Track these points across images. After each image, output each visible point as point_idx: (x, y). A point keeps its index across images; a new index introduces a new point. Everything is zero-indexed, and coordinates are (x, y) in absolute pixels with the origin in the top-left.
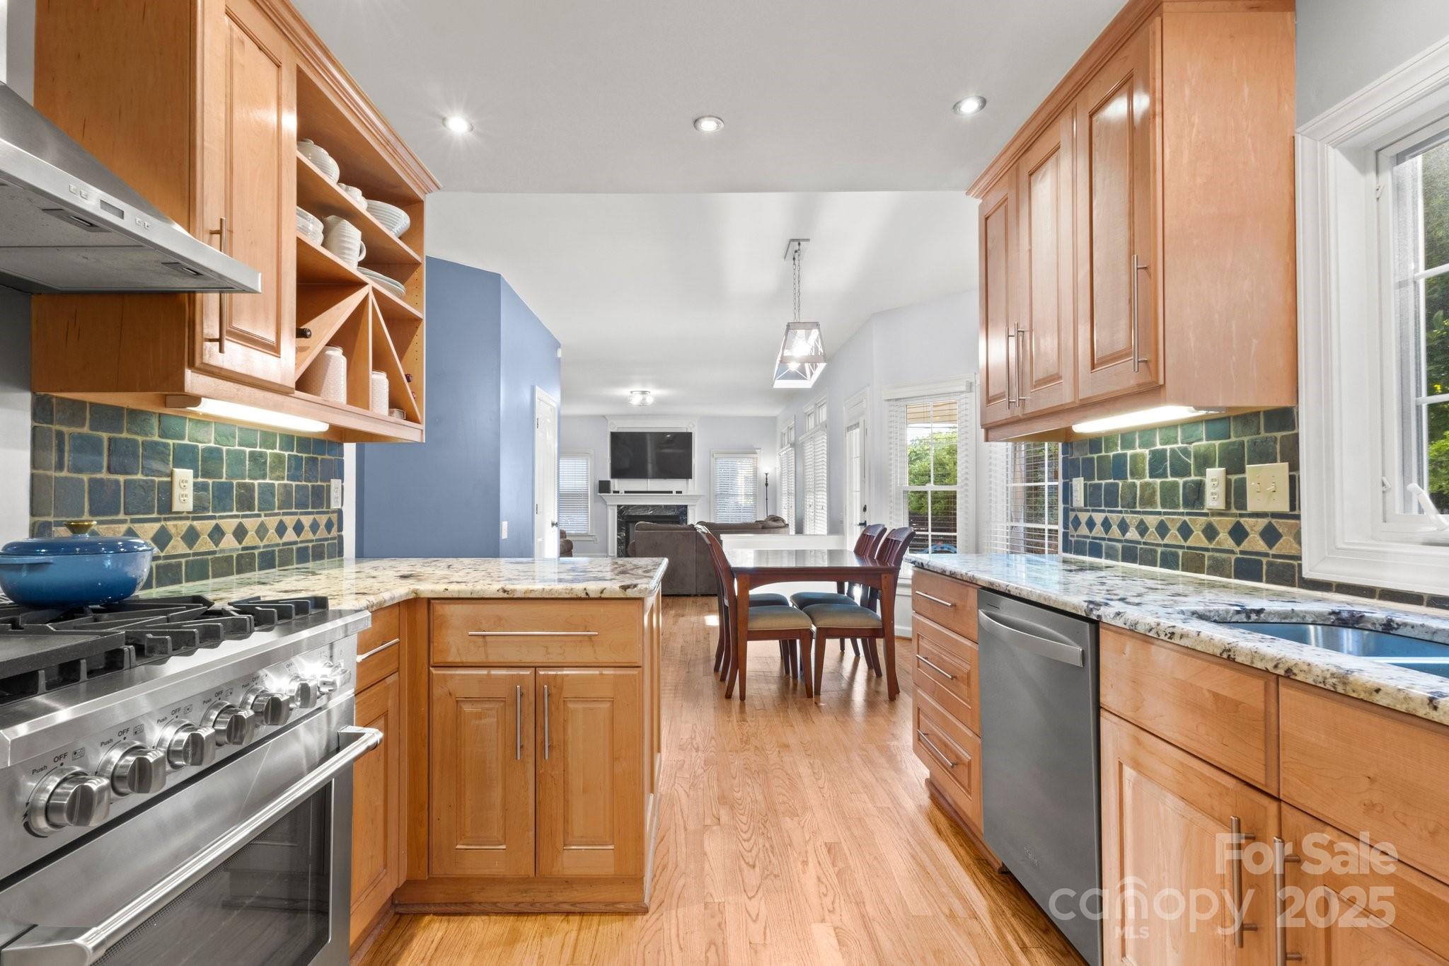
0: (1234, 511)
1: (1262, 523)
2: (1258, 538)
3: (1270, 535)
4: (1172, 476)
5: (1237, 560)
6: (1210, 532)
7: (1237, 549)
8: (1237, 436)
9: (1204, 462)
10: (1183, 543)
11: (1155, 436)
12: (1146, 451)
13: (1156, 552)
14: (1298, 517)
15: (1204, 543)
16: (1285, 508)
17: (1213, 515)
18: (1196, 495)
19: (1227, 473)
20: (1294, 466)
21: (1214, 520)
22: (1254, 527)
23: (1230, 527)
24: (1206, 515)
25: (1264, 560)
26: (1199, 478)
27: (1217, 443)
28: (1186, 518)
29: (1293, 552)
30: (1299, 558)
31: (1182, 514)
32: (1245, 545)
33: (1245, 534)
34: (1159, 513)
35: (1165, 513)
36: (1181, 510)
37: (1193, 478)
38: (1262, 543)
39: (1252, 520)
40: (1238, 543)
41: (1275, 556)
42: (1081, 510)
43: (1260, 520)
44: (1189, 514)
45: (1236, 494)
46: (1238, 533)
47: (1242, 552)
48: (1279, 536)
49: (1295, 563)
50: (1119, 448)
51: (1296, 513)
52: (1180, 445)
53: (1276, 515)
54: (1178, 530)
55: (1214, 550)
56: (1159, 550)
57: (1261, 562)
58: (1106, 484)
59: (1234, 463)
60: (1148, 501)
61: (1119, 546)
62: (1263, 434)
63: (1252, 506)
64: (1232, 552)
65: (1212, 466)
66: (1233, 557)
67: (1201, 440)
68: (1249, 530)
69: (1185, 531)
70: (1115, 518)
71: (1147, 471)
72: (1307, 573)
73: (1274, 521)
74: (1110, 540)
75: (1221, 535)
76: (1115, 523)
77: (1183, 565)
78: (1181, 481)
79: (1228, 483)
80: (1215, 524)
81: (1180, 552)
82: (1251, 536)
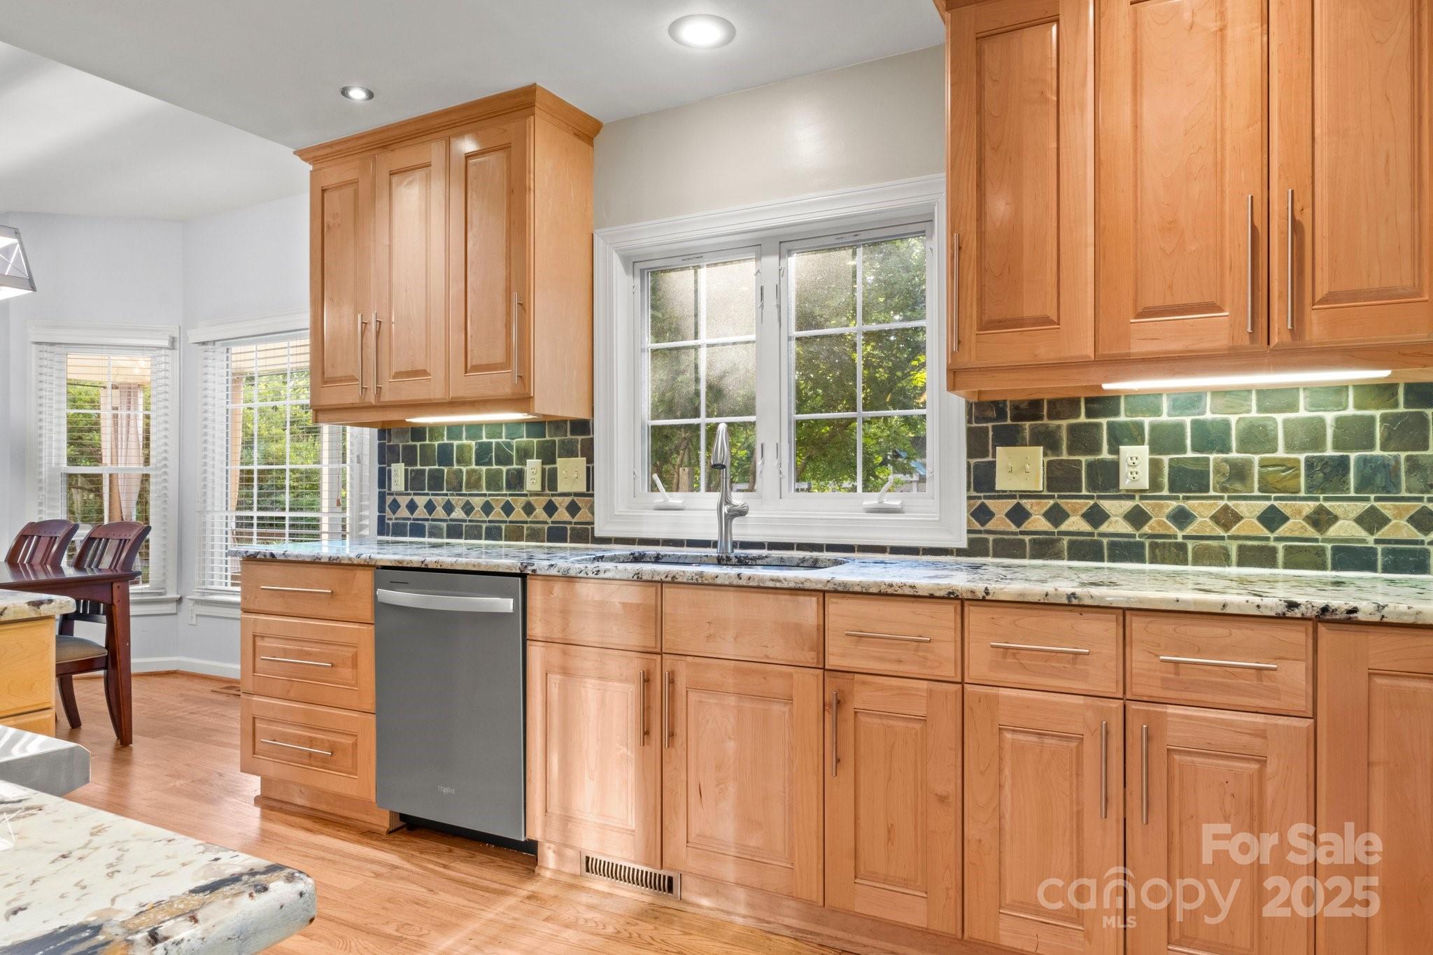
0: (547, 492)
1: (568, 500)
2: (565, 511)
3: (573, 509)
4: (496, 464)
5: (549, 529)
6: (529, 509)
7: (549, 520)
8: (550, 436)
9: (524, 454)
10: (505, 518)
11: (481, 430)
12: (473, 443)
13: (481, 527)
14: (592, 495)
15: (524, 517)
16: (584, 489)
17: (531, 495)
18: (517, 480)
19: (543, 463)
20: (590, 460)
21: (532, 499)
22: (562, 503)
23: (544, 504)
24: (526, 495)
25: (569, 527)
26: (520, 467)
27: (535, 440)
28: (509, 499)
29: (588, 520)
30: (593, 523)
31: (505, 495)
32: (556, 517)
33: (556, 509)
34: (485, 495)
35: (490, 495)
36: (504, 492)
37: (515, 466)
38: (567, 514)
39: (560, 499)
40: (550, 516)
41: (576, 523)
42: (400, 494)
43: (566, 498)
44: (510, 495)
45: (550, 480)
46: (550, 508)
47: (553, 522)
48: (579, 509)
49: (589, 527)
50: (445, 438)
51: (591, 492)
52: (504, 440)
53: (577, 494)
54: (502, 508)
55: (531, 522)
56: (484, 526)
57: (566, 528)
58: (430, 471)
59: (548, 456)
60: (474, 483)
61: (444, 525)
62: (569, 436)
63: (561, 489)
64: (546, 523)
65: (531, 457)
66: (546, 527)
67: (522, 437)
68: (558, 505)
69: (508, 509)
70: (439, 501)
71: (473, 460)
72: (598, 534)
73: (575, 498)
74: (433, 520)
75: (537, 510)
76: (439, 505)
77: (505, 536)
78: (504, 469)
79: (543, 471)
80: (533, 502)
81: (503, 526)
82: (559, 510)
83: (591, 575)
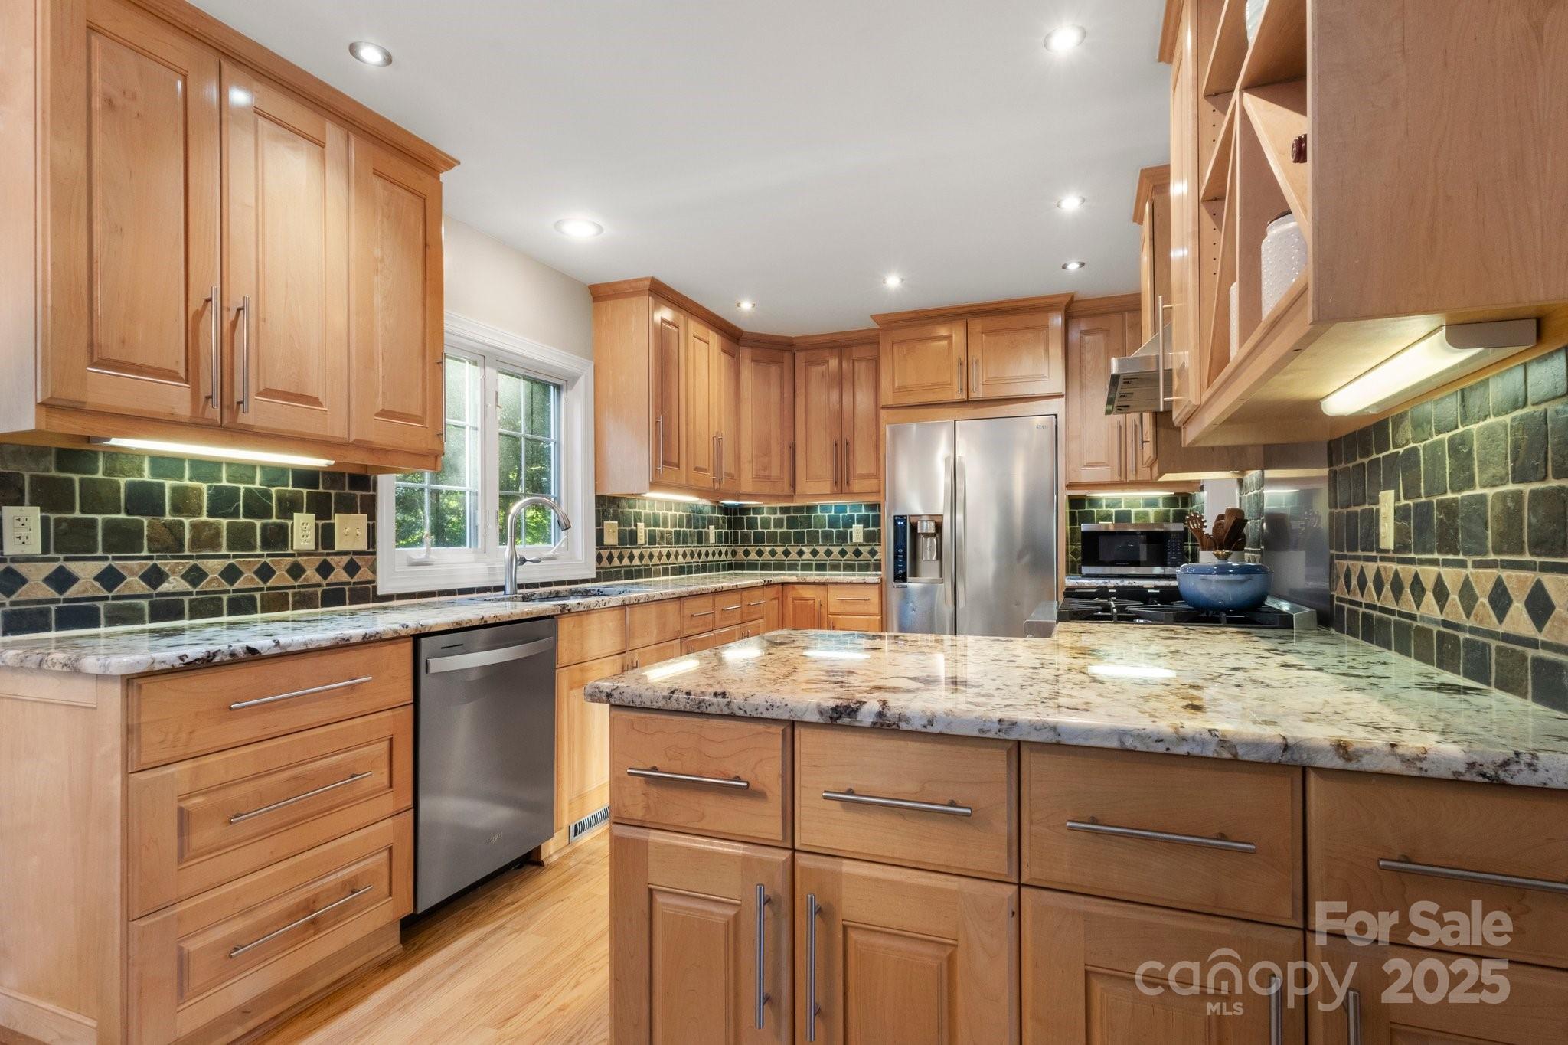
0: (321, 550)
1: (346, 559)
2: (342, 571)
3: (352, 568)
4: (245, 516)
5: (324, 592)
6: (296, 571)
7: (324, 583)
8: (324, 488)
9: (289, 507)
10: (261, 585)
11: (220, 470)
12: (204, 486)
13: (221, 599)
14: (374, 553)
16: (363, 545)
17: (300, 555)
18: (277, 538)
19: (317, 519)
20: (372, 517)
21: (300, 559)
22: (338, 563)
23: (318, 564)
24: (292, 555)
25: (347, 588)
26: (283, 521)
27: (305, 491)
28: (268, 560)
29: (369, 578)
30: (374, 582)
31: (262, 556)
32: (332, 578)
33: (332, 569)
34: (227, 557)
35: (235, 556)
36: (258, 552)
37: (274, 520)
38: (345, 575)
39: (337, 558)
40: (325, 577)
41: (355, 583)
42: (29, 560)
43: (344, 557)
44: (269, 556)
45: (326, 536)
46: (325, 569)
47: (328, 585)
48: (359, 568)
49: (370, 586)
50: (146, 475)
51: (371, 550)
52: (257, 486)
53: (356, 553)
54: (256, 573)
55: (299, 587)
56: (225, 597)
57: (344, 589)
58: (106, 523)
59: (321, 508)
60: (205, 539)
61: (145, 603)
62: (347, 490)
63: (337, 548)
64: (319, 585)
65: (301, 511)
66: (319, 591)
67: (287, 485)
68: (335, 566)
69: (265, 572)
70: (133, 567)
71: (205, 509)
72: (380, 592)
73: (355, 557)
74: (115, 598)
75: (308, 572)
76: (133, 574)
77: (263, 607)
78: (258, 523)
79: (316, 526)
80: (302, 564)
81: (258, 595)
82: (336, 570)
83: (602, 606)
